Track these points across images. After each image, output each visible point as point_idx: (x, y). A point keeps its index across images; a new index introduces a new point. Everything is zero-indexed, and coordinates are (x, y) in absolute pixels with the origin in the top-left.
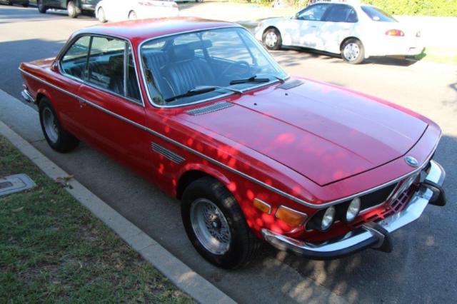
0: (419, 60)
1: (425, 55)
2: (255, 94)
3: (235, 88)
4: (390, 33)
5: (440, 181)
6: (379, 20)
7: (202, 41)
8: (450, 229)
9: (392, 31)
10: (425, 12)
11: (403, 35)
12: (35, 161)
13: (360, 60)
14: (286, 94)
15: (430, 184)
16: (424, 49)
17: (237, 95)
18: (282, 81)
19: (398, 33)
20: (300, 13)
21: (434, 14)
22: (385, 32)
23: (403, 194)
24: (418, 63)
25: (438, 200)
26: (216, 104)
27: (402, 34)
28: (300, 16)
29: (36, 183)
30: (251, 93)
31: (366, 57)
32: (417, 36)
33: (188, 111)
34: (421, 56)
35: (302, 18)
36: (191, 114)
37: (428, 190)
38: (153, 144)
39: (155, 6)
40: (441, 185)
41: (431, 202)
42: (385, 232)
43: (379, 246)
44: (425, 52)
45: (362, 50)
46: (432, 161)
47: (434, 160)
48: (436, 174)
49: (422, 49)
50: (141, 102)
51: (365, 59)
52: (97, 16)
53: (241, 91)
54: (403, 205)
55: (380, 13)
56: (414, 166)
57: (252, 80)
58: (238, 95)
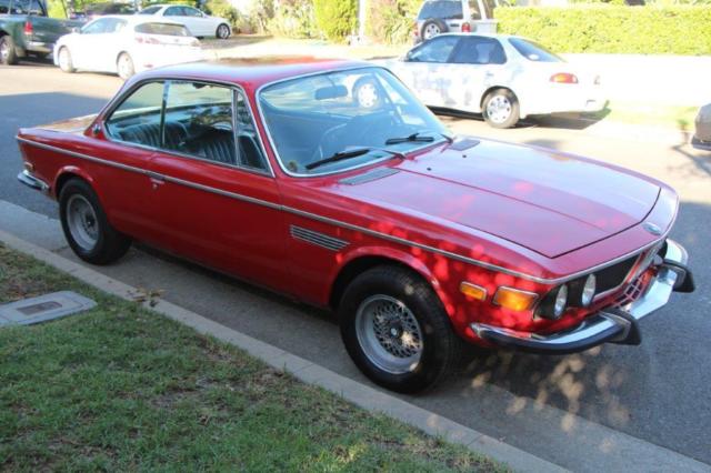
0: (599, 119)
1: (609, 111)
2: (416, 158)
3: (395, 149)
4: (556, 79)
5: (683, 259)
6: (539, 60)
7: (334, 86)
8: (697, 331)
9: (559, 75)
10: (599, 48)
11: (577, 82)
12: (75, 274)
13: (513, 121)
14: (465, 156)
15: (672, 264)
16: (608, 103)
17: (397, 159)
18: (450, 141)
19: (569, 79)
20: (414, 50)
21: (613, 50)
22: (549, 77)
23: (637, 280)
24: (599, 124)
25: (685, 285)
26: (371, 172)
27: (574, 80)
28: (413, 57)
29: (97, 301)
30: (412, 157)
31: (523, 116)
32: (596, 83)
33: (342, 180)
34: (605, 112)
35: (417, 60)
36: (347, 184)
37: (670, 272)
38: (293, 228)
39: (165, 44)
40: (685, 264)
41: (675, 289)
42: (630, 318)
43: (622, 338)
44: (608, 107)
45: (514, 106)
46: (668, 241)
47: (671, 239)
48: (675, 253)
49: (604, 102)
50: (268, 170)
51: (520, 120)
52: (56, 62)
53: (403, 153)
54: (641, 292)
55: (538, 49)
56: (657, 234)
57: (413, 139)
58: (399, 158)
